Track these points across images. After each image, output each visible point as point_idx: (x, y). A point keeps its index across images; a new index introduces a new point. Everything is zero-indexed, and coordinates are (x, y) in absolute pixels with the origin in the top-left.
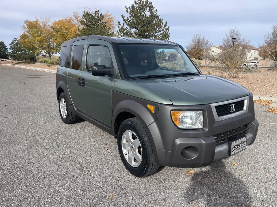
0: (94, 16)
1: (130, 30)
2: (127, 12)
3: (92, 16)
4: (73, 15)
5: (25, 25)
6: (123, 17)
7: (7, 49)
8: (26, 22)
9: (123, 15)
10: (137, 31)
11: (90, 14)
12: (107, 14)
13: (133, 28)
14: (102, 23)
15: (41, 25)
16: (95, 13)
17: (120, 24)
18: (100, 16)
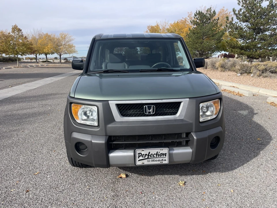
0: (206, 14)
1: (240, 25)
2: (239, 5)
3: (203, 14)
4: (188, 15)
5: (148, 30)
6: (234, 11)
7: (138, 51)
8: (148, 27)
9: (234, 9)
10: (250, 25)
11: (202, 12)
12: (223, 10)
13: (244, 22)
14: (214, 20)
15: (161, 28)
16: (207, 11)
17: (228, 20)
18: (212, 13)
